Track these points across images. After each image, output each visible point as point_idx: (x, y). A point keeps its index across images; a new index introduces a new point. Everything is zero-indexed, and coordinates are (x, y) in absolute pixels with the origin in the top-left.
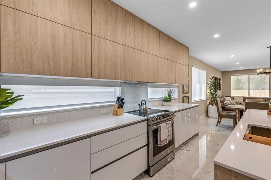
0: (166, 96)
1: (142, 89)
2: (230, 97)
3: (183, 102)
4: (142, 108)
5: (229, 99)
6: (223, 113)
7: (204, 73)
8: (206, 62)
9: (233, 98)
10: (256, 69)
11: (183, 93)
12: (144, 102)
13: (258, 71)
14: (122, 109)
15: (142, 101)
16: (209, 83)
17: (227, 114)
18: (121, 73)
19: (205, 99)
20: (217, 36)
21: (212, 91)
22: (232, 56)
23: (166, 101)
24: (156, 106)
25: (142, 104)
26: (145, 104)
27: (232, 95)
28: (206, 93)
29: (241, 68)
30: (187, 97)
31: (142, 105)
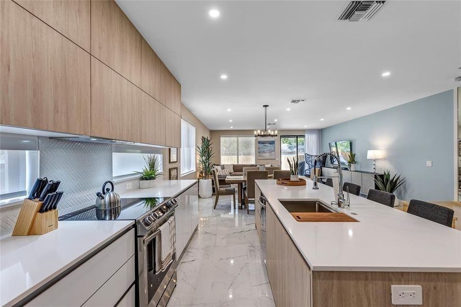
0: (146, 169)
1: (99, 156)
2: (219, 165)
3: (170, 179)
4: (105, 201)
5: (219, 168)
6: (221, 189)
7: (193, 130)
8: (196, 113)
9: (223, 167)
10: (254, 130)
11: (170, 162)
12: (109, 186)
13: (255, 133)
14: (53, 211)
15: (106, 183)
16: (200, 146)
17: (226, 190)
18: (56, 110)
19: (195, 171)
20: (224, 77)
21: (204, 158)
22: (229, 110)
23: (146, 179)
24: (129, 191)
25: (105, 191)
26: (111, 190)
27: (222, 164)
28: (196, 161)
29: (232, 128)
30: (174, 168)
31: (104, 193)
